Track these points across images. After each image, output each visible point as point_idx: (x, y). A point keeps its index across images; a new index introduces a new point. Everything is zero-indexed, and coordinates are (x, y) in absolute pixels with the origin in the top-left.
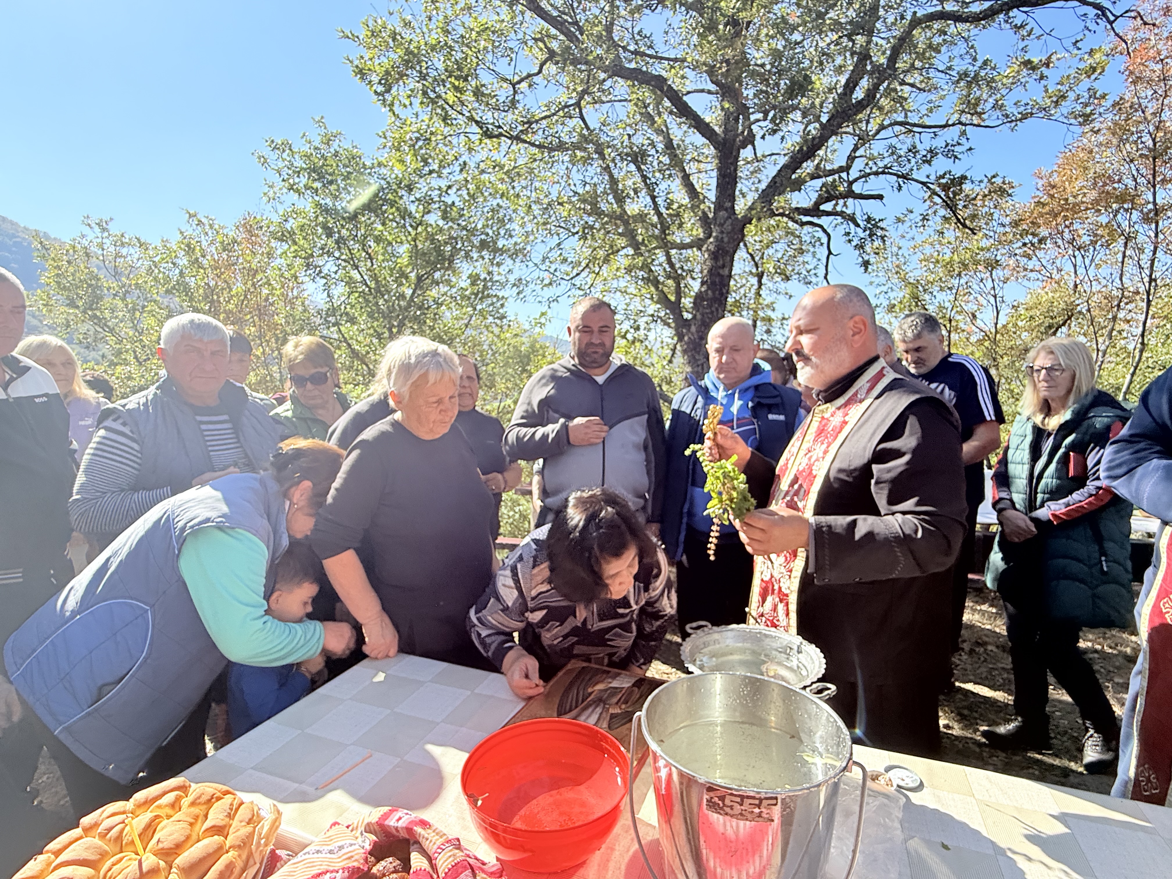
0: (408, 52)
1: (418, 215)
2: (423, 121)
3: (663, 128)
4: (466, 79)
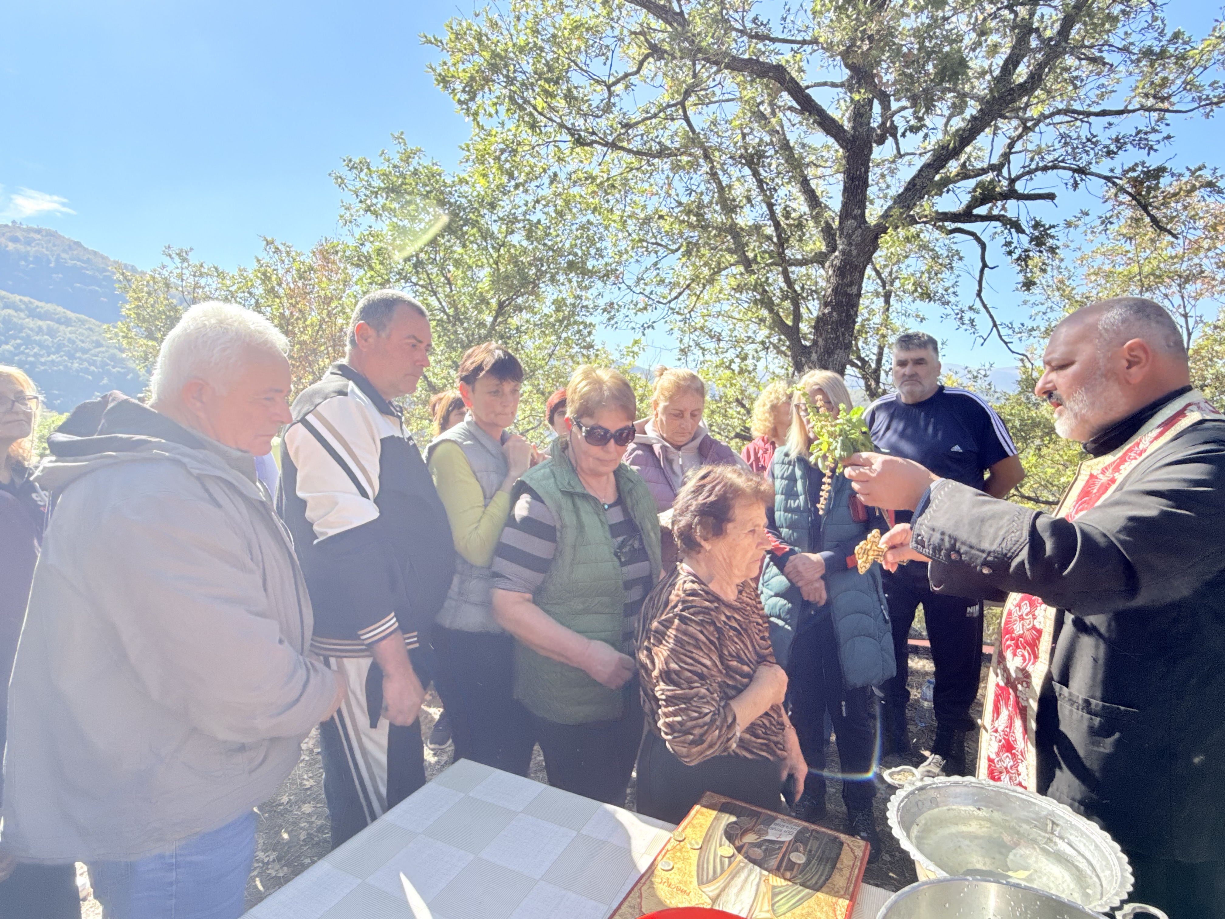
0: (495, 55)
1: (500, 236)
2: (509, 130)
3: (778, 128)
4: (556, 83)
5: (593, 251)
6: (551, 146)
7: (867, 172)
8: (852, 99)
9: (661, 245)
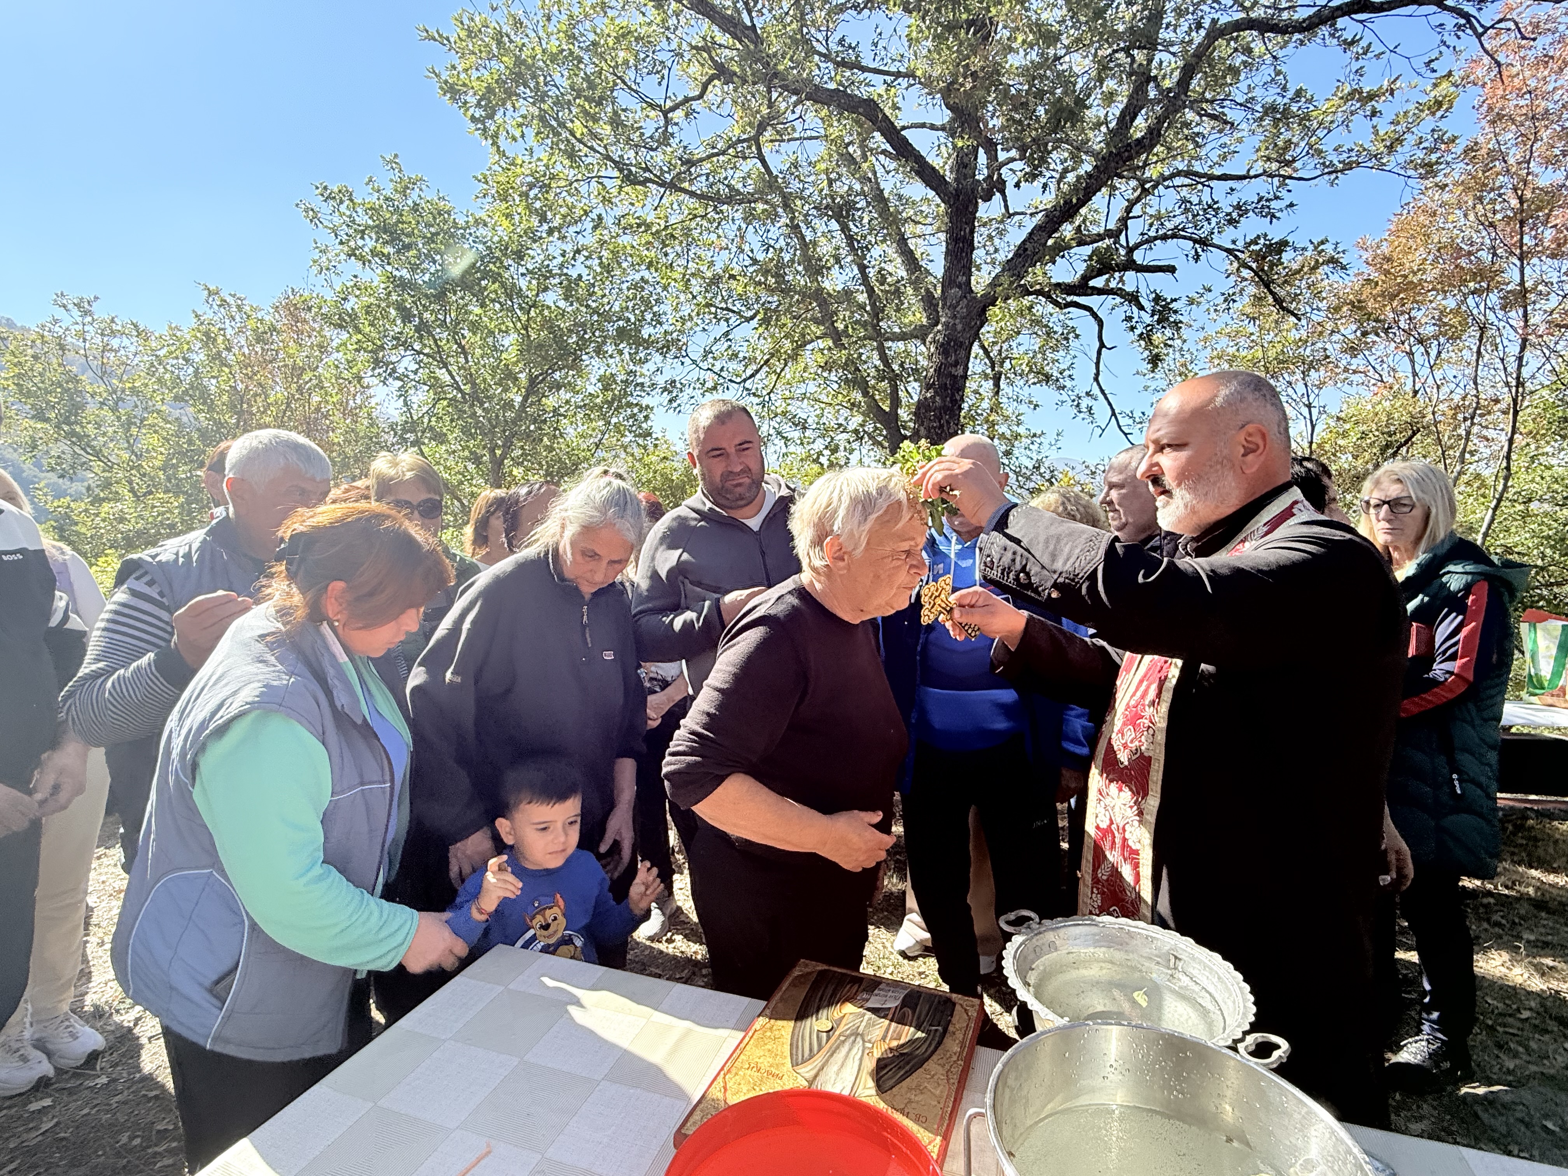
0: (519, 62)
1: (530, 294)
2: (539, 160)
3: (870, 175)
4: (599, 103)
5: (648, 317)
6: (594, 183)
7: (972, 232)
8: (955, 147)
9: (734, 312)
